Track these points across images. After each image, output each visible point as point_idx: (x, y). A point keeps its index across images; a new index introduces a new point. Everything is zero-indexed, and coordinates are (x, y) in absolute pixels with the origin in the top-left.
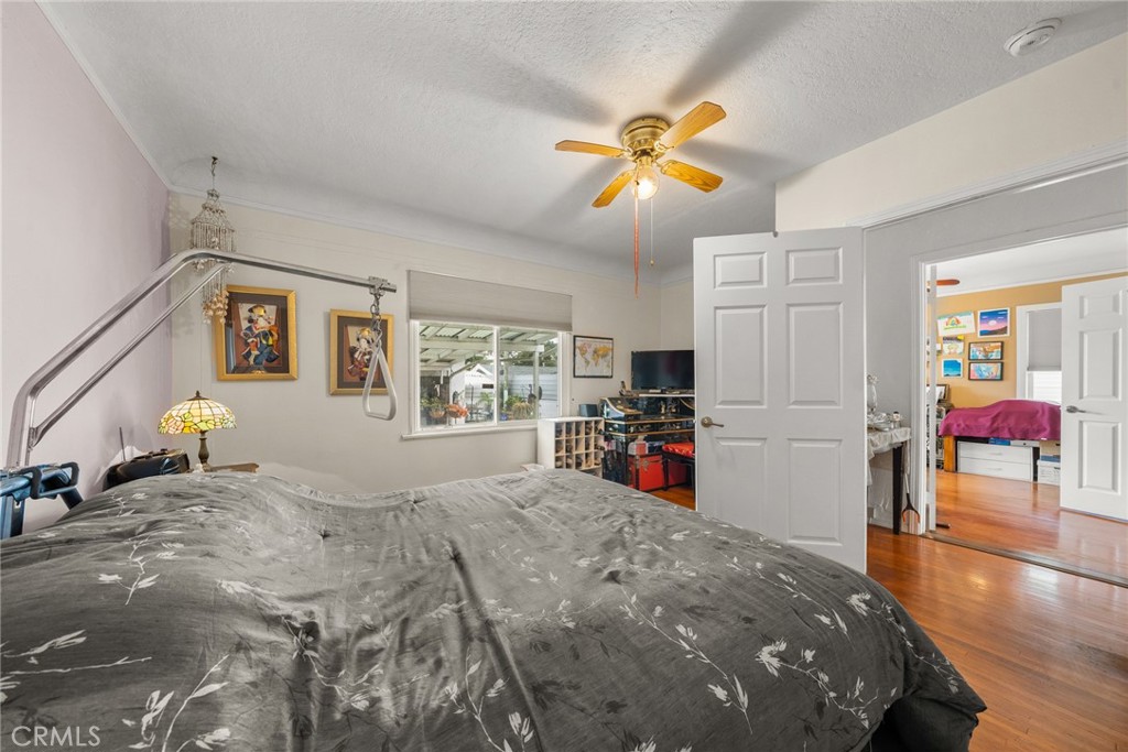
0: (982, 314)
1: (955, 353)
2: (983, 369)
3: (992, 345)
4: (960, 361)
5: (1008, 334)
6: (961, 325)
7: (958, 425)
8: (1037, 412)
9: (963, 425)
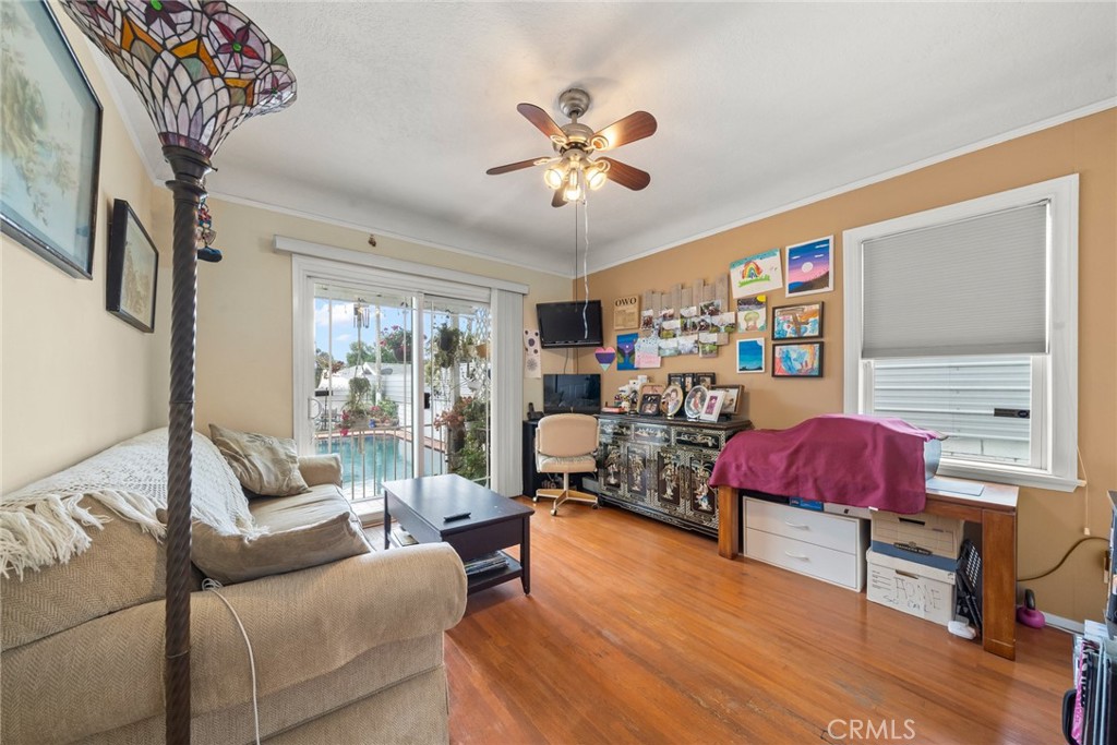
0: (792, 252)
1: (754, 327)
2: (794, 356)
3: (806, 308)
4: (761, 341)
5: (831, 287)
6: (763, 275)
7: (738, 467)
8: (866, 446)
9: (744, 468)
